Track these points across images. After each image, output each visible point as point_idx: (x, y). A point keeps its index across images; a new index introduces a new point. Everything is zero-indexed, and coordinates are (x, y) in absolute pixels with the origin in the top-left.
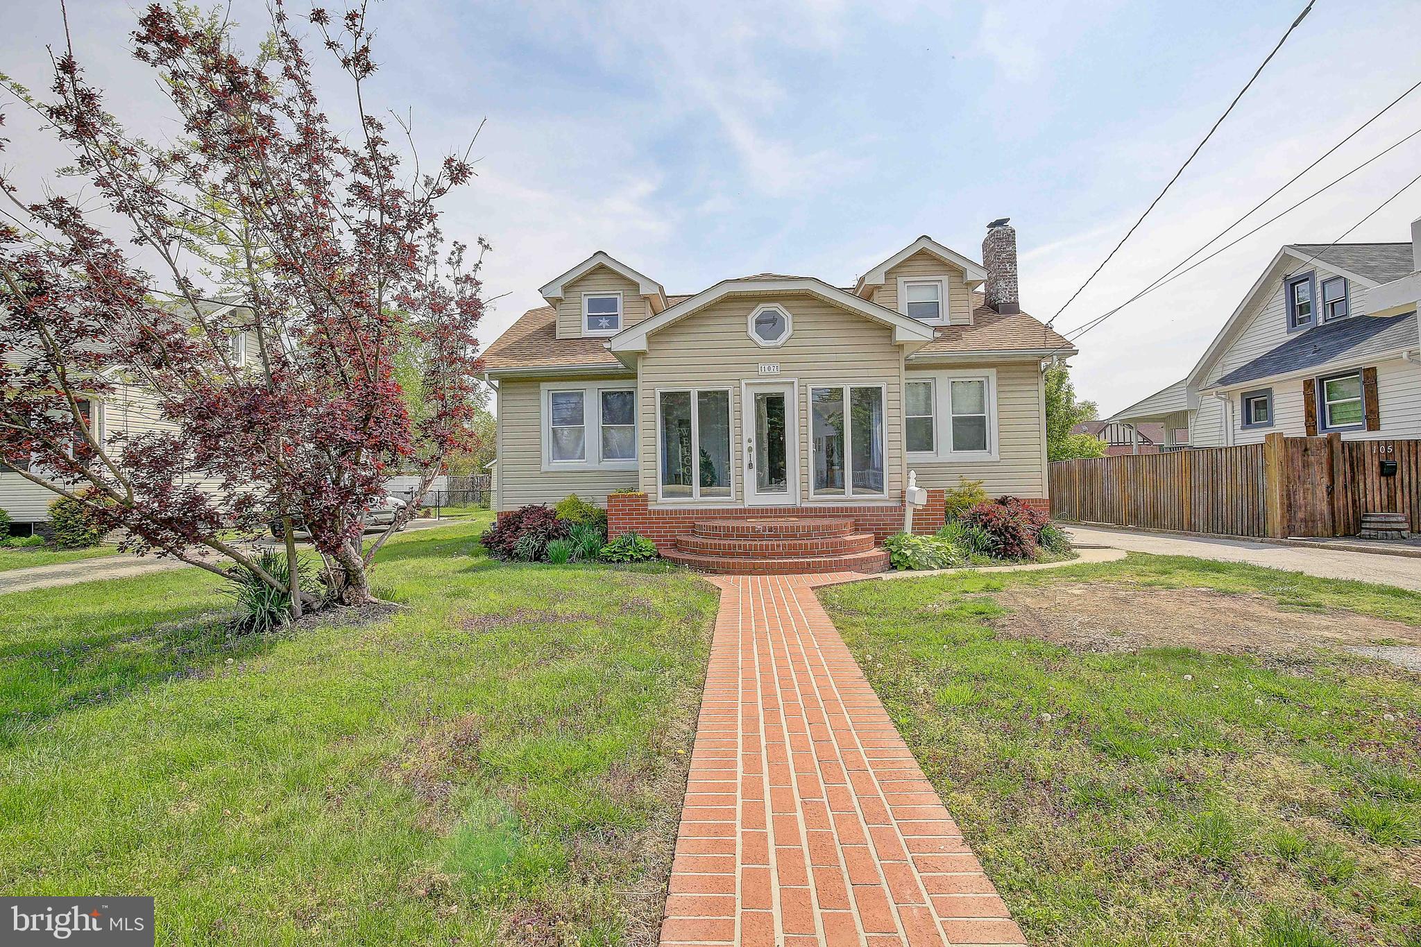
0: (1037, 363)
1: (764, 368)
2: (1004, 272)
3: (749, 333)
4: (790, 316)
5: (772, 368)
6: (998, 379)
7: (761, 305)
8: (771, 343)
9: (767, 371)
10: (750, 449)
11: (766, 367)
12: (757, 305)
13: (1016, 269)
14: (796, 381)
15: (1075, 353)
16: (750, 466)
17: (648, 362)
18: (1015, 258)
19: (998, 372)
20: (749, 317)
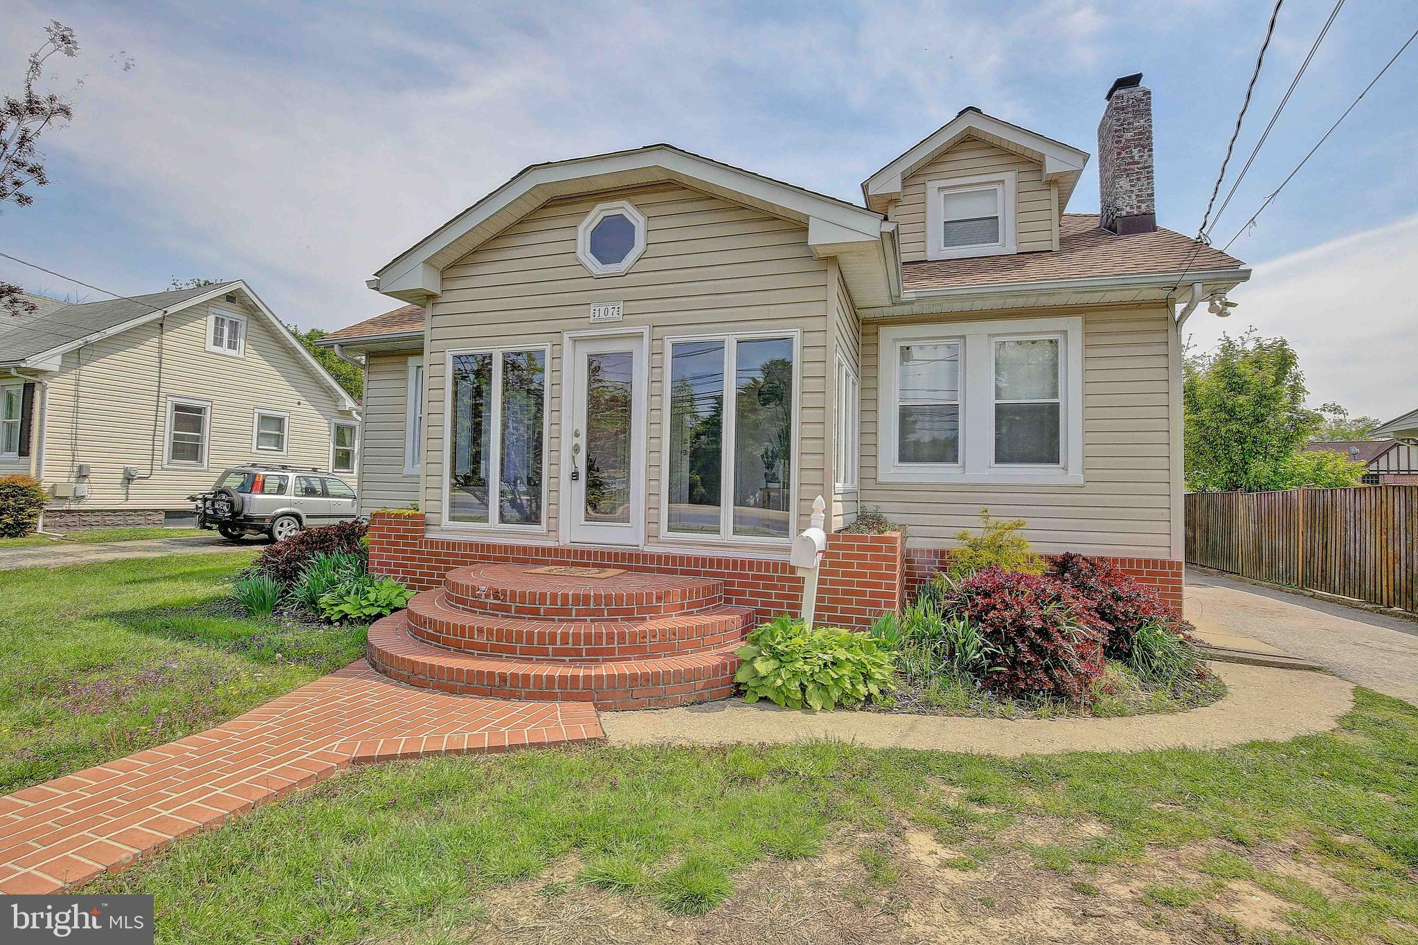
0: (1167, 304)
1: (598, 311)
2: (1129, 164)
3: (580, 254)
4: (641, 219)
5: (611, 311)
6: (1086, 334)
7: (600, 206)
8: (612, 268)
9: (602, 315)
10: (576, 449)
11: (602, 309)
12: (593, 207)
13: (1150, 156)
14: (646, 330)
15: (1246, 275)
16: (575, 476)
17: (439, 309)
18: (1149, 138)
19: (1086, 323)
20: (581, 228)
